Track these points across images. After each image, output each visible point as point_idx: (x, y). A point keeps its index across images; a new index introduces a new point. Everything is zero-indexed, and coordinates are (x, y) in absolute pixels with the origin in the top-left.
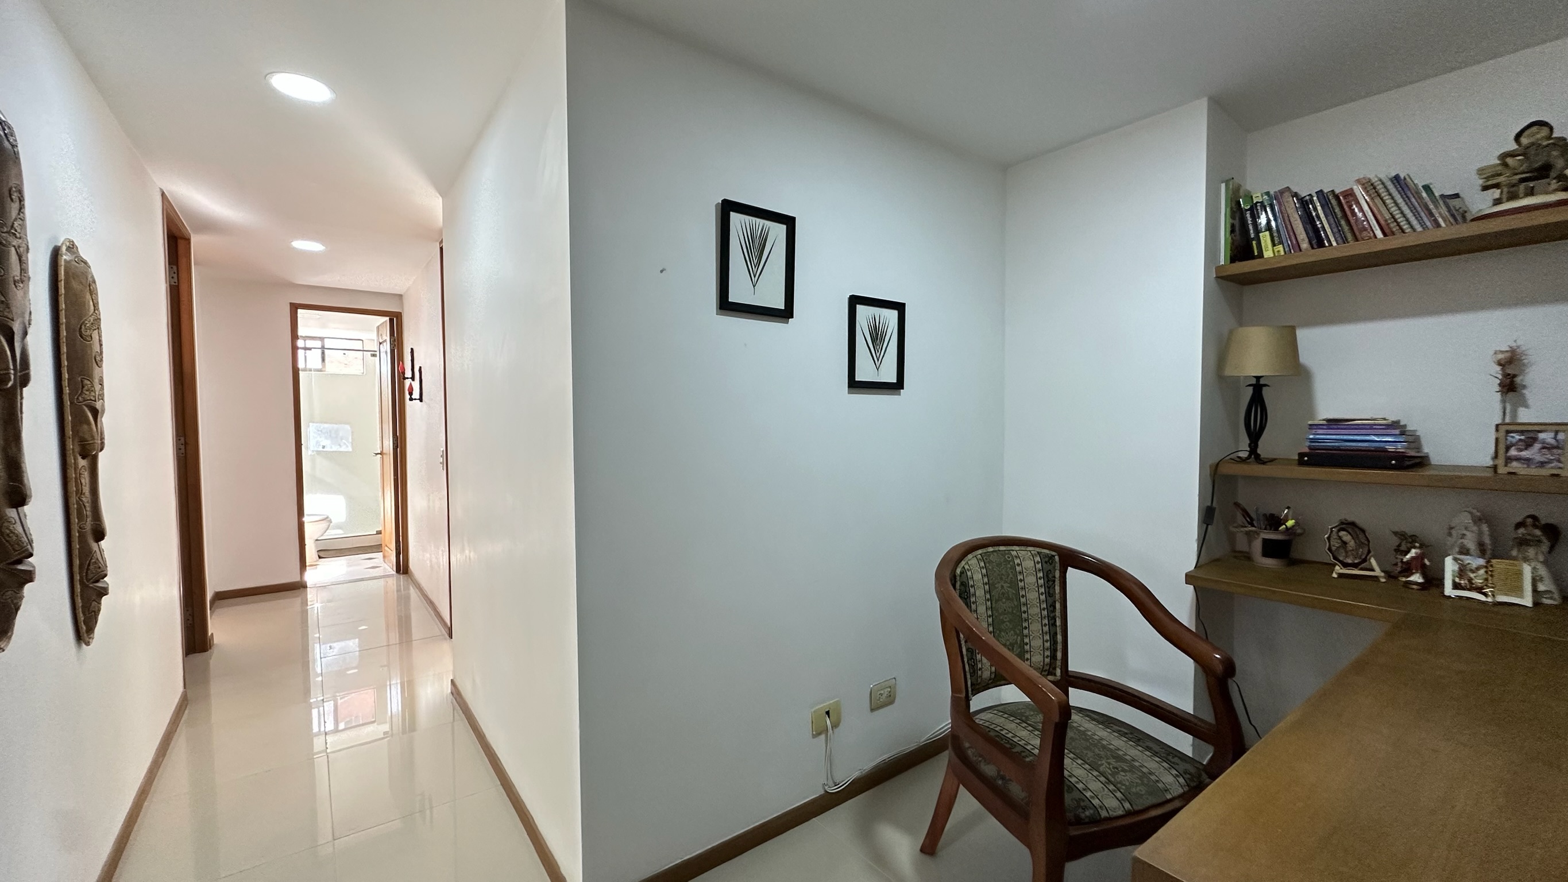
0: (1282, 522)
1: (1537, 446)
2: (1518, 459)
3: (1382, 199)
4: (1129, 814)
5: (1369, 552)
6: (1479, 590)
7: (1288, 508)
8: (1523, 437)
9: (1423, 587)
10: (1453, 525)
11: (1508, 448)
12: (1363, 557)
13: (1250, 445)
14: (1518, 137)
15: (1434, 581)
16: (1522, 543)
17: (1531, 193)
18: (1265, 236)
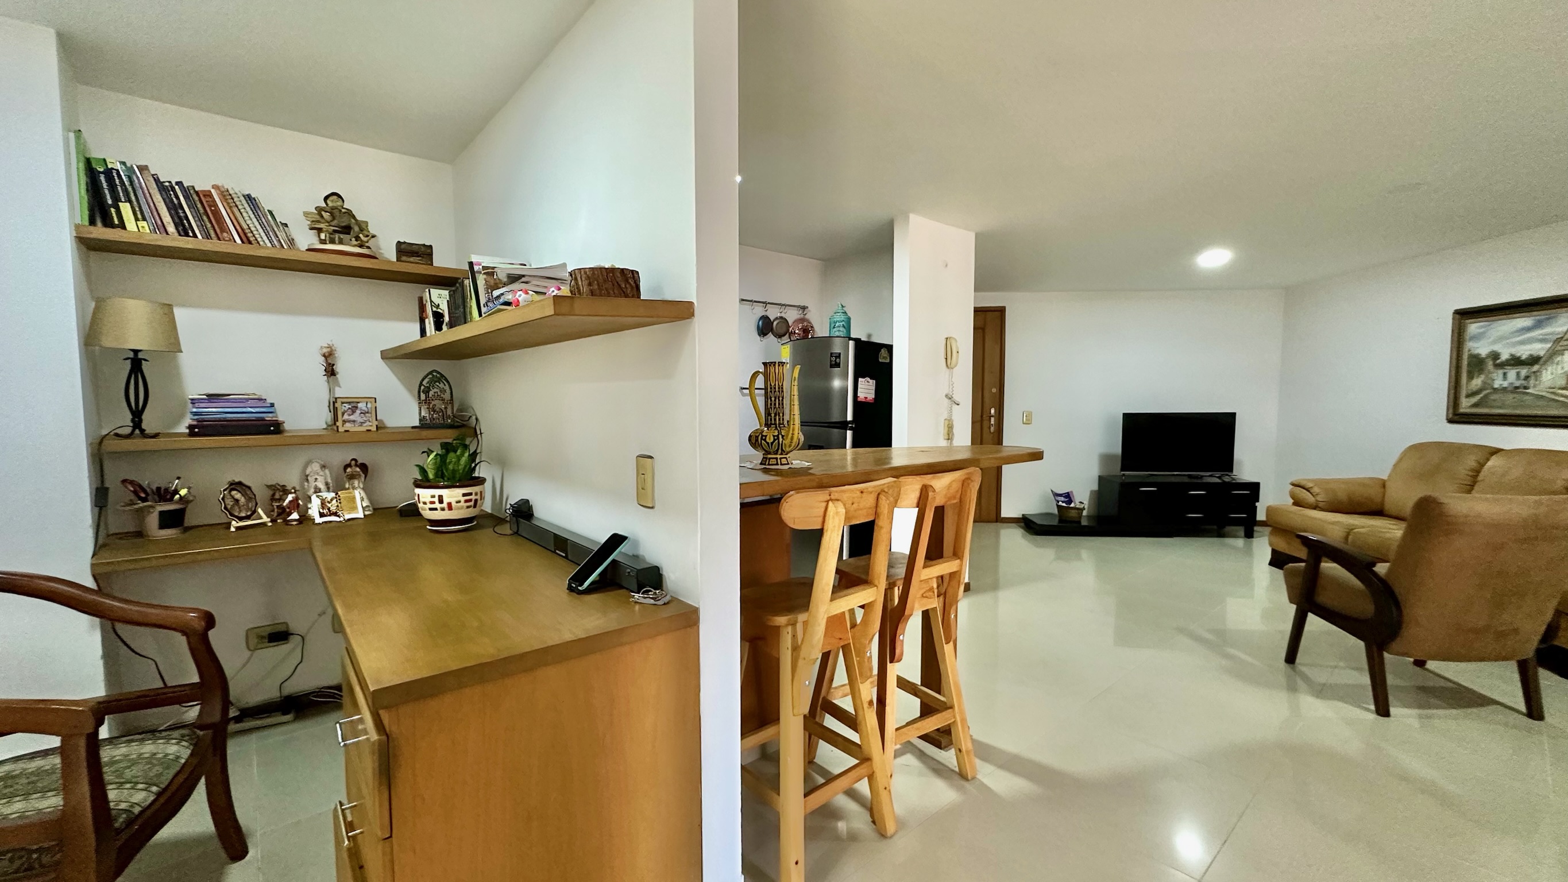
0: (176, 492)
1: (358, 412)
2: (349, 421)
3: (239, 210)
4: (159, 795)
5: (257, 504)
6: (335, 514)
7: (178, 478)
8: (350, 407)
9: (300, 521)
10: (307, 473)
11: (343, 414)
12: (253, 509)
13: (133, 421)
14: (326, 198)
15: (305, 519)
16: (352, 477)
17: (341, 242)
18: (125, 208)
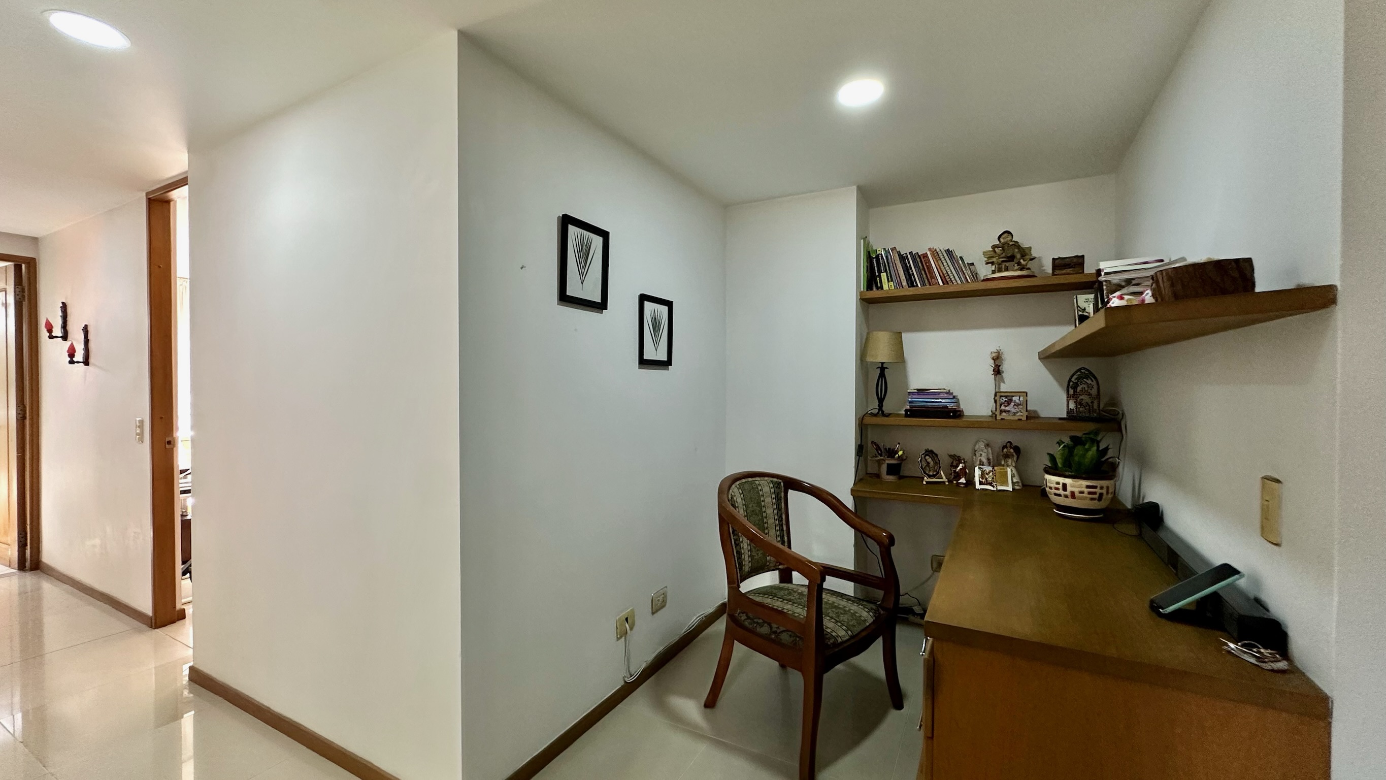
0: (897, 452)
1: (1013, 404)
2: (1005, 411)
3: (942, 262)
4: (852, 637)
5: (940, 467)
6: (990, 484)
7: (899, 444)
8: (1006, 399)
9: (966, 485)
10: (976, 449)
11: (1001, 405)
12: (937, 471)
13: (879, 405)
14: (999, 238)
15: (970, 483)
16: (1007, 456)
17: (1007, 269)
18: (884, 275)
